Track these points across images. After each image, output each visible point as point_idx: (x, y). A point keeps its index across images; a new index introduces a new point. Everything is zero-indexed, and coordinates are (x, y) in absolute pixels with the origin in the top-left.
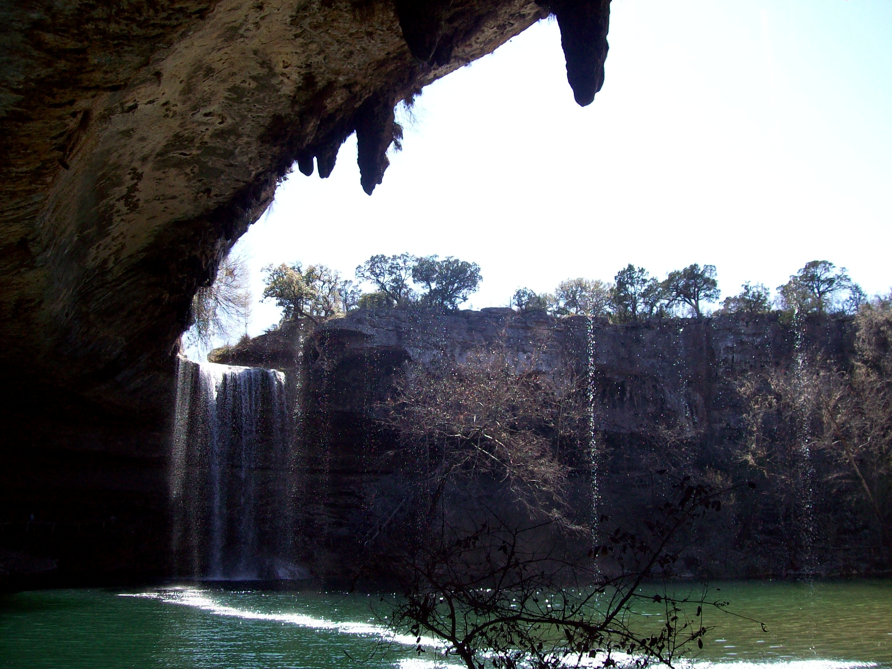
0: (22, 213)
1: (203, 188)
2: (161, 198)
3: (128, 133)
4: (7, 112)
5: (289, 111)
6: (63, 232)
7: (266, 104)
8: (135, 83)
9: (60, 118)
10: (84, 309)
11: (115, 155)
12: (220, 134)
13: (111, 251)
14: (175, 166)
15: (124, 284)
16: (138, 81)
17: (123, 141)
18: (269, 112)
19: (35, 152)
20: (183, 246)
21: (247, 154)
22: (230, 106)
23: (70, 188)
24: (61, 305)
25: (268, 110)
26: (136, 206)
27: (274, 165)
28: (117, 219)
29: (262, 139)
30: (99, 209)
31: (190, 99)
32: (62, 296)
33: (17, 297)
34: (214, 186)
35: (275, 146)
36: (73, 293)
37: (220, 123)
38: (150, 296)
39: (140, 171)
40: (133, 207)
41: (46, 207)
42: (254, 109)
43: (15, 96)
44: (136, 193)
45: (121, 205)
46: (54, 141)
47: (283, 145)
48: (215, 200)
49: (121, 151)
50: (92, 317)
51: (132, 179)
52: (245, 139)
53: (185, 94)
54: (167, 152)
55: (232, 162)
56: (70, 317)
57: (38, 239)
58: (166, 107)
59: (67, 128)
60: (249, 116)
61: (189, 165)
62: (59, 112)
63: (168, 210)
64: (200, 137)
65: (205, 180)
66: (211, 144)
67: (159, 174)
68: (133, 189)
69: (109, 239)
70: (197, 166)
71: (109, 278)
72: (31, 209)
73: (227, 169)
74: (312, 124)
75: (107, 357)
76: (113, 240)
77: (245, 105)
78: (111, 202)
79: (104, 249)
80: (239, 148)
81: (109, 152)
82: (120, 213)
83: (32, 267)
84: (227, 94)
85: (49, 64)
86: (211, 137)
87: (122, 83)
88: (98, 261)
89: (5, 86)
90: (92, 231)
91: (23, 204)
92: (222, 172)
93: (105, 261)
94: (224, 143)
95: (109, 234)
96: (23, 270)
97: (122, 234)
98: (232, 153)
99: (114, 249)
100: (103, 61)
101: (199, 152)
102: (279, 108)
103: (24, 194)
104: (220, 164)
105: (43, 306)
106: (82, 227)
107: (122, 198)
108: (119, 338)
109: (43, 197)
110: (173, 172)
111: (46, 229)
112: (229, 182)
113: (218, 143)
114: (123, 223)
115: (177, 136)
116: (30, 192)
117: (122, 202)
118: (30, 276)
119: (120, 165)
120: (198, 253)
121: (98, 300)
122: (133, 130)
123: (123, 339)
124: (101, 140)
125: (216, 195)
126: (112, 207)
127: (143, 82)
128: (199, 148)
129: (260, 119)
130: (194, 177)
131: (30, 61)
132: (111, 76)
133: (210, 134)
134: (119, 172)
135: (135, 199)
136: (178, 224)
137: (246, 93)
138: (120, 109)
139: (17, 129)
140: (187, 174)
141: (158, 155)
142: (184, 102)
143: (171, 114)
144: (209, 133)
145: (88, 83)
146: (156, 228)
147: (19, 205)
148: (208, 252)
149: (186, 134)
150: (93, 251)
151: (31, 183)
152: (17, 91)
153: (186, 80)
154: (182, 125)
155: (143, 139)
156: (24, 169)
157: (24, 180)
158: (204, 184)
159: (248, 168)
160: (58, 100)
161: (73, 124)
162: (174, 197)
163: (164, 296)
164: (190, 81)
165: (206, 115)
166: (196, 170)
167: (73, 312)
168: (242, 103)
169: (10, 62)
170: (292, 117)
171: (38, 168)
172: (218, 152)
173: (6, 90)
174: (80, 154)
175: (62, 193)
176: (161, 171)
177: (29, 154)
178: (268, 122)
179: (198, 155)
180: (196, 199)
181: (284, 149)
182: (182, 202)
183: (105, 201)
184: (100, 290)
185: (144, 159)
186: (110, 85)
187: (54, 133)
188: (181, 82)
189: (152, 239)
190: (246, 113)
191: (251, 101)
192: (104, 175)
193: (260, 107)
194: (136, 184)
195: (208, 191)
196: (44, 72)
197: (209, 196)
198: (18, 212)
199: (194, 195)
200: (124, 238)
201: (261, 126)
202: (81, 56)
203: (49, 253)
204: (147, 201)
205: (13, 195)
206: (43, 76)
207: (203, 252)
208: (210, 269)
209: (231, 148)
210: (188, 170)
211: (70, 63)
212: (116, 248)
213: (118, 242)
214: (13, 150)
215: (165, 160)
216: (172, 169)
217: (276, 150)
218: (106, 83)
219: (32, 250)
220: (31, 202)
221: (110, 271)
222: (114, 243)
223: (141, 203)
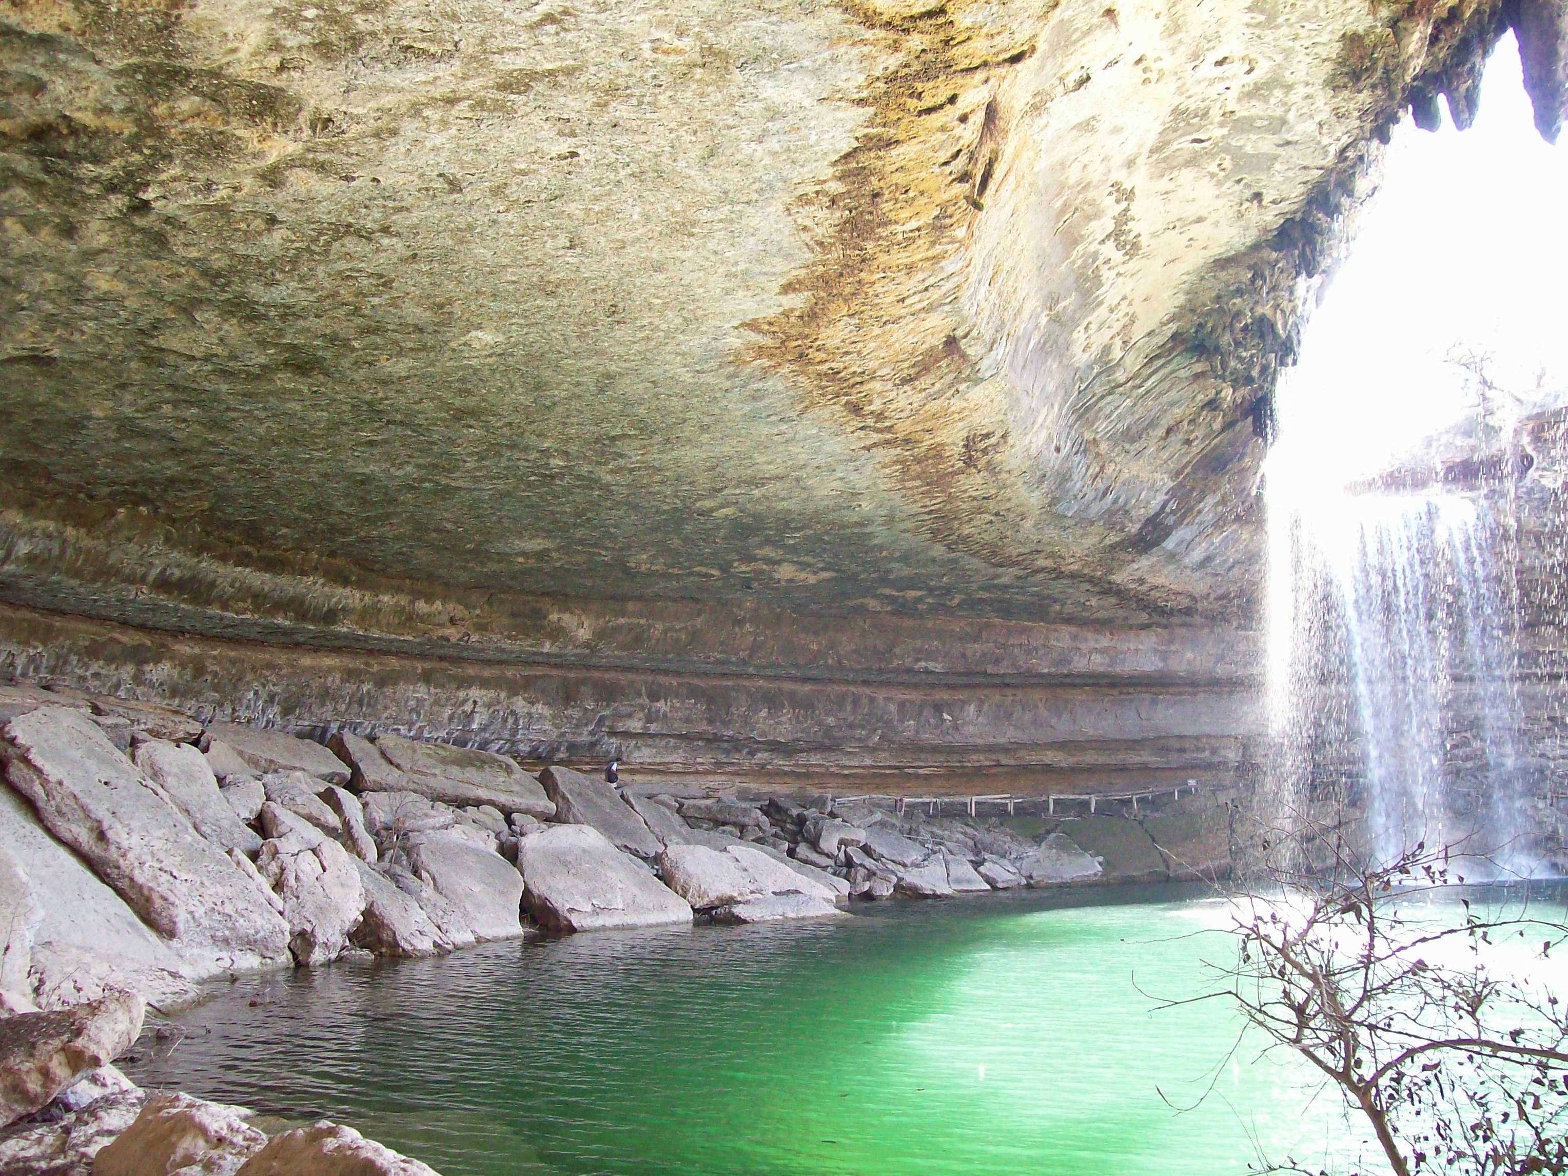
0: (935, 295)
1: (1248, 194)
2: (1178, 224)
3: (1087, 126)
4: (857, 139)
5: (1369, 21)
6: (1019, 312)
7: (1323, 19)
8: (1074, 38)
9: (943, 129)
10: (1088, 436)
11: (1077, 167)
12: (1256, 92)
13: (1113, 331)
14: (1188, 163)
15: (1149, 383)
16: (1079, 34)
17: (1082, 140)
18: (1332, 32)
19: (922, 193)
20: (1238, 301)
21: (1311, 117)
22: (1259, 37)
23: (1011, 237)
24: (1043, 435)
25: (1329, 28)
26: (1135, 246)
27: (1368, 126)
28: (1107, 275)
29: (1333, 85)
30: (1073, 262)
31: (1180, 42)
32: (1040, 420)
33: (964, 433)
34: (1265, 186)
35: (1360, 91)
36: (1060, 409)
37: (1249, 72)
38: (1200, 397)
39: (1127, 186)
40: (1132, 249)
41: (973, 278)
42: (1303, 33)
43: (861, 110)
44: (1131, 225)
45: (1109, 249)
46: (948, 169)
47: (1374, 87)
48: (1276, 209)
49: (1085, 159)
50: (1104, 447)
51: (1118, 201)
52: (1301, 91)
53: (1170, 36)
54: (1167, 143)
55: (1289, 137)
56: (1064, 452)
57: (974, 333)
58: (1141, 66)
59: (961, 142)
60: (1298, 47)
61: (1213, 156)
62: (937, 119)
63: (1195, 244)
64: (1219, 104)
65: (1248, 178)
66: (1242, 111)
67: (1164, 184)
68: (1123, 218)
69: (1102, 311)
70: (1228, 157)
71: (1120, 376)
72: (948, 286)
73: (1280, 151)
74: (1417, 36)
75: (1142, 511)
76: (1111, 311)
77: (1285, 30)
78: (1092, 248)
79: (1100, 329)
80: (1293, 108)
81: (1062, 165)
82: (1112, 263)
83: (977, 381)
84: (1247, 18)
85: (895, 47)
86: (1239, 100)
87: (1025, 48)
88: (1095, 351)
89: (840, 99)
90: (1068, 302)
91: (932, 280)
92: (1275, 158)
93: (1107, 349)
94: (1265, 106)
95: (1101, 303)
96: (962, 387)
97: (1124, 298)
98: (1283, 122)
99: (1117, 326)
100: (980, 18)
101: (1225, 131)
102: (1350, 19)
103: (927, 264)
104: (1266, 144)
105: (1011, 440)
106: (1052, 301)
107: (1108, 236)
108: (1157, 476)
109: (961, 264)
110: (1186, 175)
111: (986, 313)
112: (1290, 174)
113: (1255, 108)
114: (1121, 279)
115: (1178, 113)
116: (936, 259)
117: (1111, 244)
118: (977, 394)
119: (1089, 183)
120: (1265, 309)
121: (1109, 416)
122: (1094, 118)
123: (1165, 476)
124: (1043, 147)
125: (1274, 202)
126: (1095, 256)
127: (1089, 31)
128: (1222, 125)
129: (1319, 49)
130: (1227, 178)
131: (866, 50)
132: (1001, 41)
133: (1236, 95)
134: (1090, 195)
135: (1132, 235)
136: (1222, 263)
137: (1281, 7)
138: (1060, 89)
139: (880, 163)
140: (1213, 175)
141: (1152, 152)
142: (1173, 50)
143: (1153, 76)
144: (1234, 94)
145: (967, 61)
146: (1185, 278)
147: (927, 284)
148: (1284, 304)
149: (1192, 104)
150: (1079, 336)
151: (933, 243)
152: (861, 102)
153: (1164, 11)
154: (1180, 91)
155: (1116, 130)
156: (914, 224)
157: (920, 242)
158: (1247, 186)
159: (1319, 143)
160: (927, 102)
161: (969, 133)
162: (1200, 220)
163: (1223, 394)
164: (1173, 11)
165: (1219, 63)
166: (1227, 163)
167: (1069, 444)
168: (1277, 27)
169: (834, 60)
170: (1378, 30)
171: (937, 217)
172: (1259, 123)
173: (843, 104)
174: (1011, 178)
175: (1000, 248)
176: (1167, 178)
177: (913, 199)
178: (1334, 50)
179: (1223, 137)
180: (1240, 215)
181: (1379, 92)
182: (1216, 224)
183: (1080, 248)
184: (1110, 398)
185: (1130, 164)
186: (1007, 55)
187: (944, 156)
188: (1157, 16)
189: (1181, 299)
190: (1291, 44)
191: (1293, 20)
192: (1066, 205)
193: (1315, 26)
194: (1127, 210)
195: (1258, 196)
196: (893, 61)
197: (1260, 204)
198: (928, 294)
199: (1236, 208)
200: (1130, 304)
201: (1324, 61)
202: (941, 20)
203: (1000, 351)
204: (1154, 235)
205: (910, 269)
206: (892, 69)
207: (1277, 306)
208: (1293, 334)
209: (1279, 112)
210: (1213, 167)
211: (928, 37)
212: (1119, 325)
213: (1122, 314)
214: (886, 197)
215: (1167, 157)
216: (1184, 171)
217: (1365, 98)
218: (997, 54)
219: (969, 351)
220: (944, 275)
221: (1118, 364)
222: (1114, 316)
223: (1144, 241)
